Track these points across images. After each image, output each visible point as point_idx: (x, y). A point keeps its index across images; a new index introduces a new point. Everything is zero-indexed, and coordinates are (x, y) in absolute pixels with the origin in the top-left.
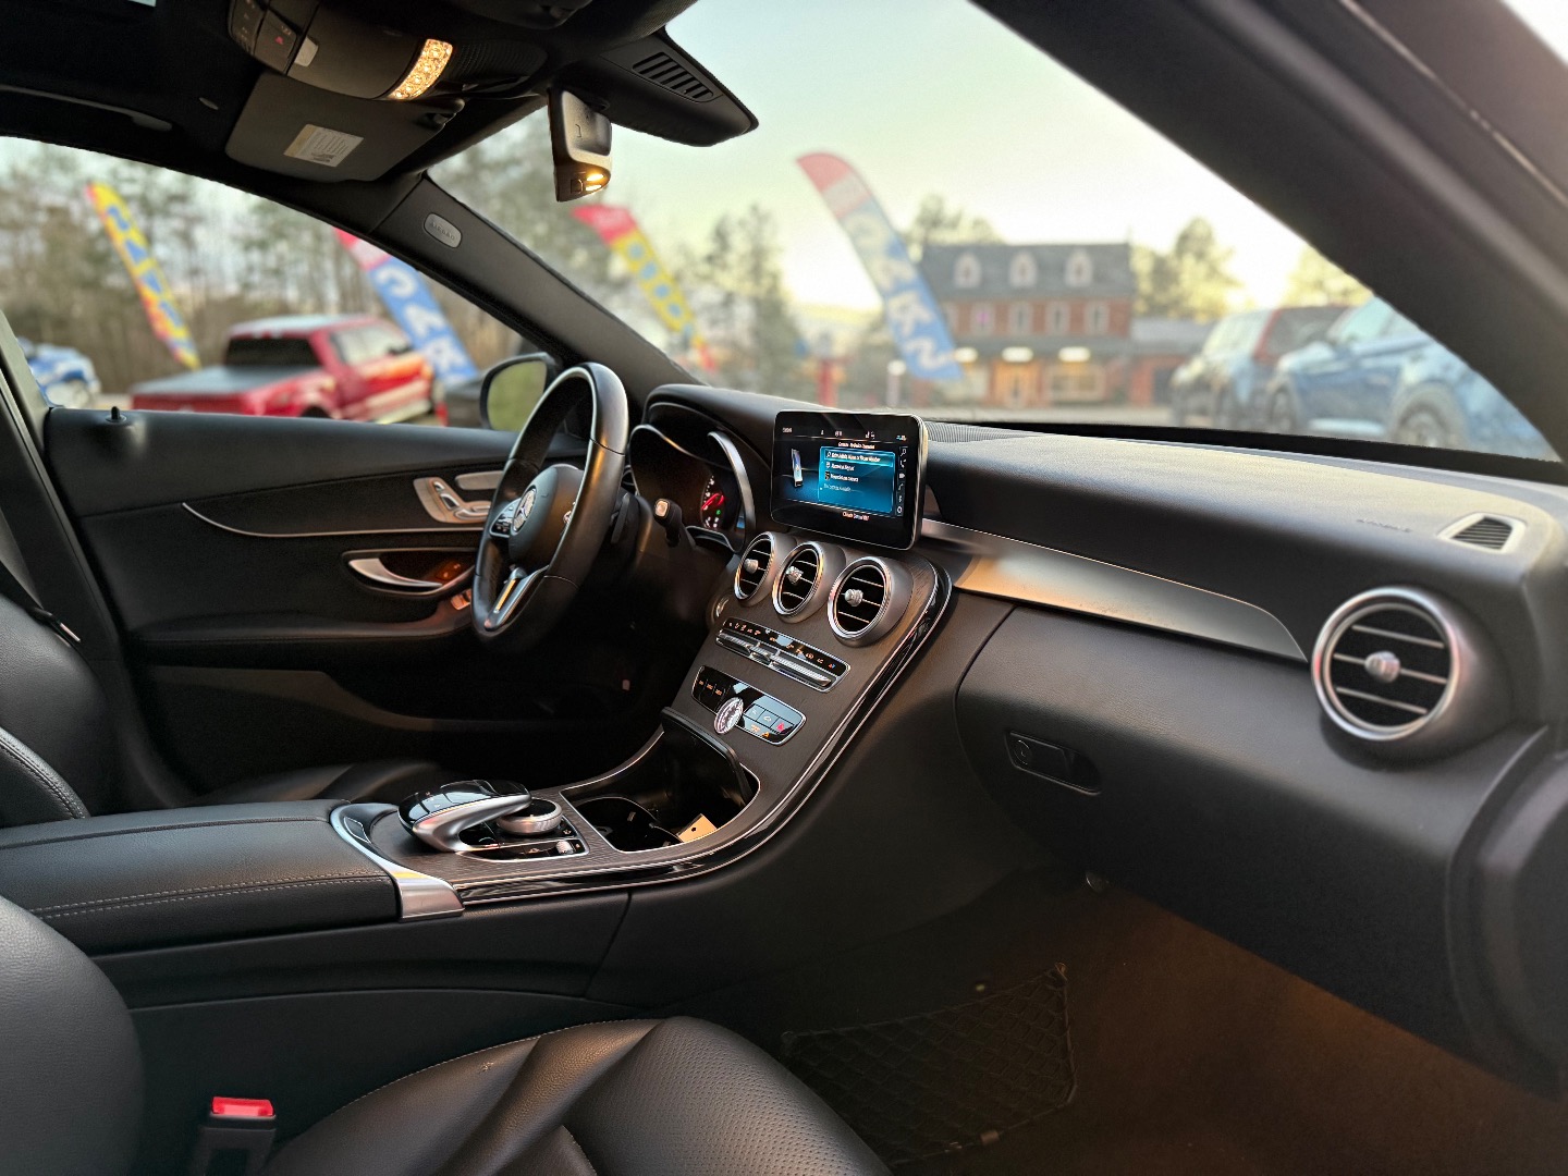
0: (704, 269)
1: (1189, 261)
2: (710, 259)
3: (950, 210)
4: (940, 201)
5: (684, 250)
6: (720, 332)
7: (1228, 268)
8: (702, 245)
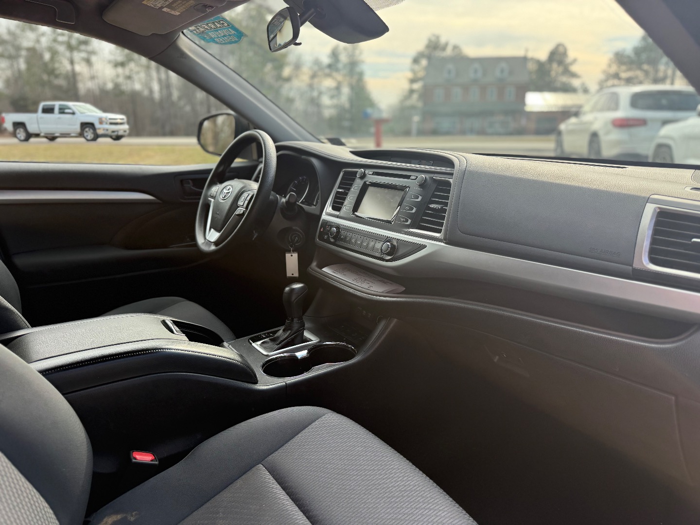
0: (327, 71)
1: (555, 66)
2: (330, 66)
3: (443, 40)
4: (438, 37)
5: (317, 62)
6: (335, 101)
7: (574, 68)
8: (326, 60)
